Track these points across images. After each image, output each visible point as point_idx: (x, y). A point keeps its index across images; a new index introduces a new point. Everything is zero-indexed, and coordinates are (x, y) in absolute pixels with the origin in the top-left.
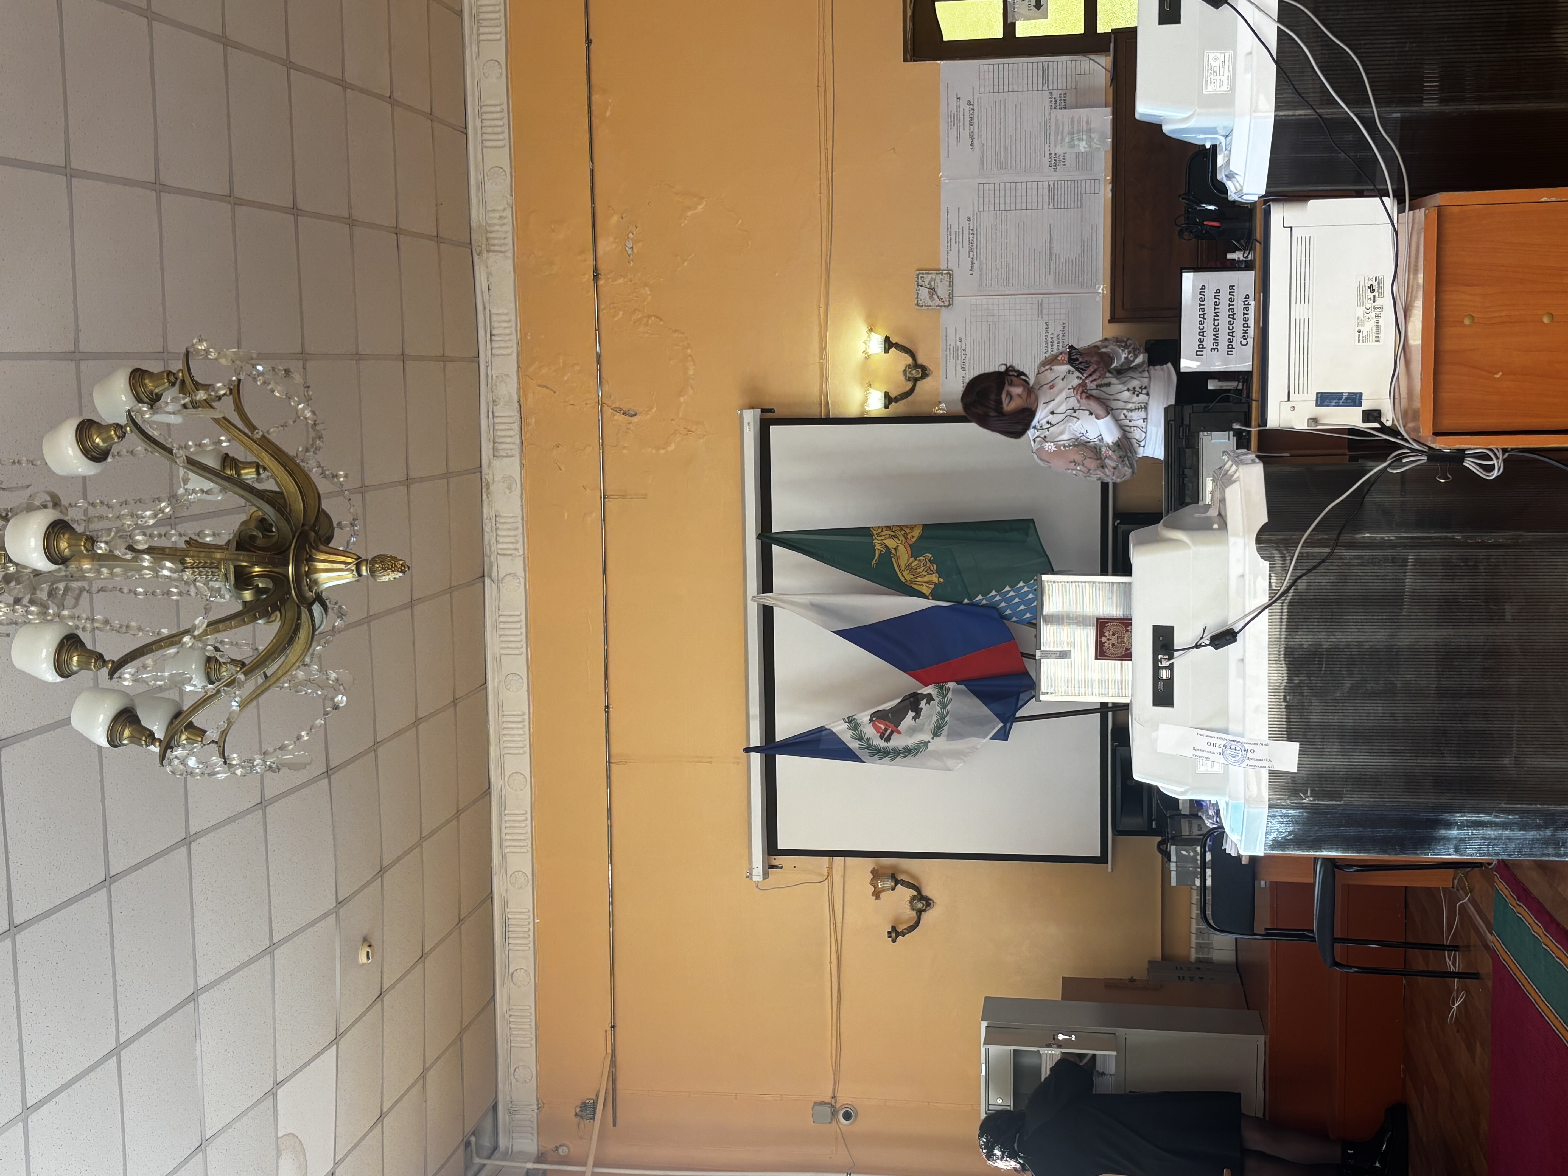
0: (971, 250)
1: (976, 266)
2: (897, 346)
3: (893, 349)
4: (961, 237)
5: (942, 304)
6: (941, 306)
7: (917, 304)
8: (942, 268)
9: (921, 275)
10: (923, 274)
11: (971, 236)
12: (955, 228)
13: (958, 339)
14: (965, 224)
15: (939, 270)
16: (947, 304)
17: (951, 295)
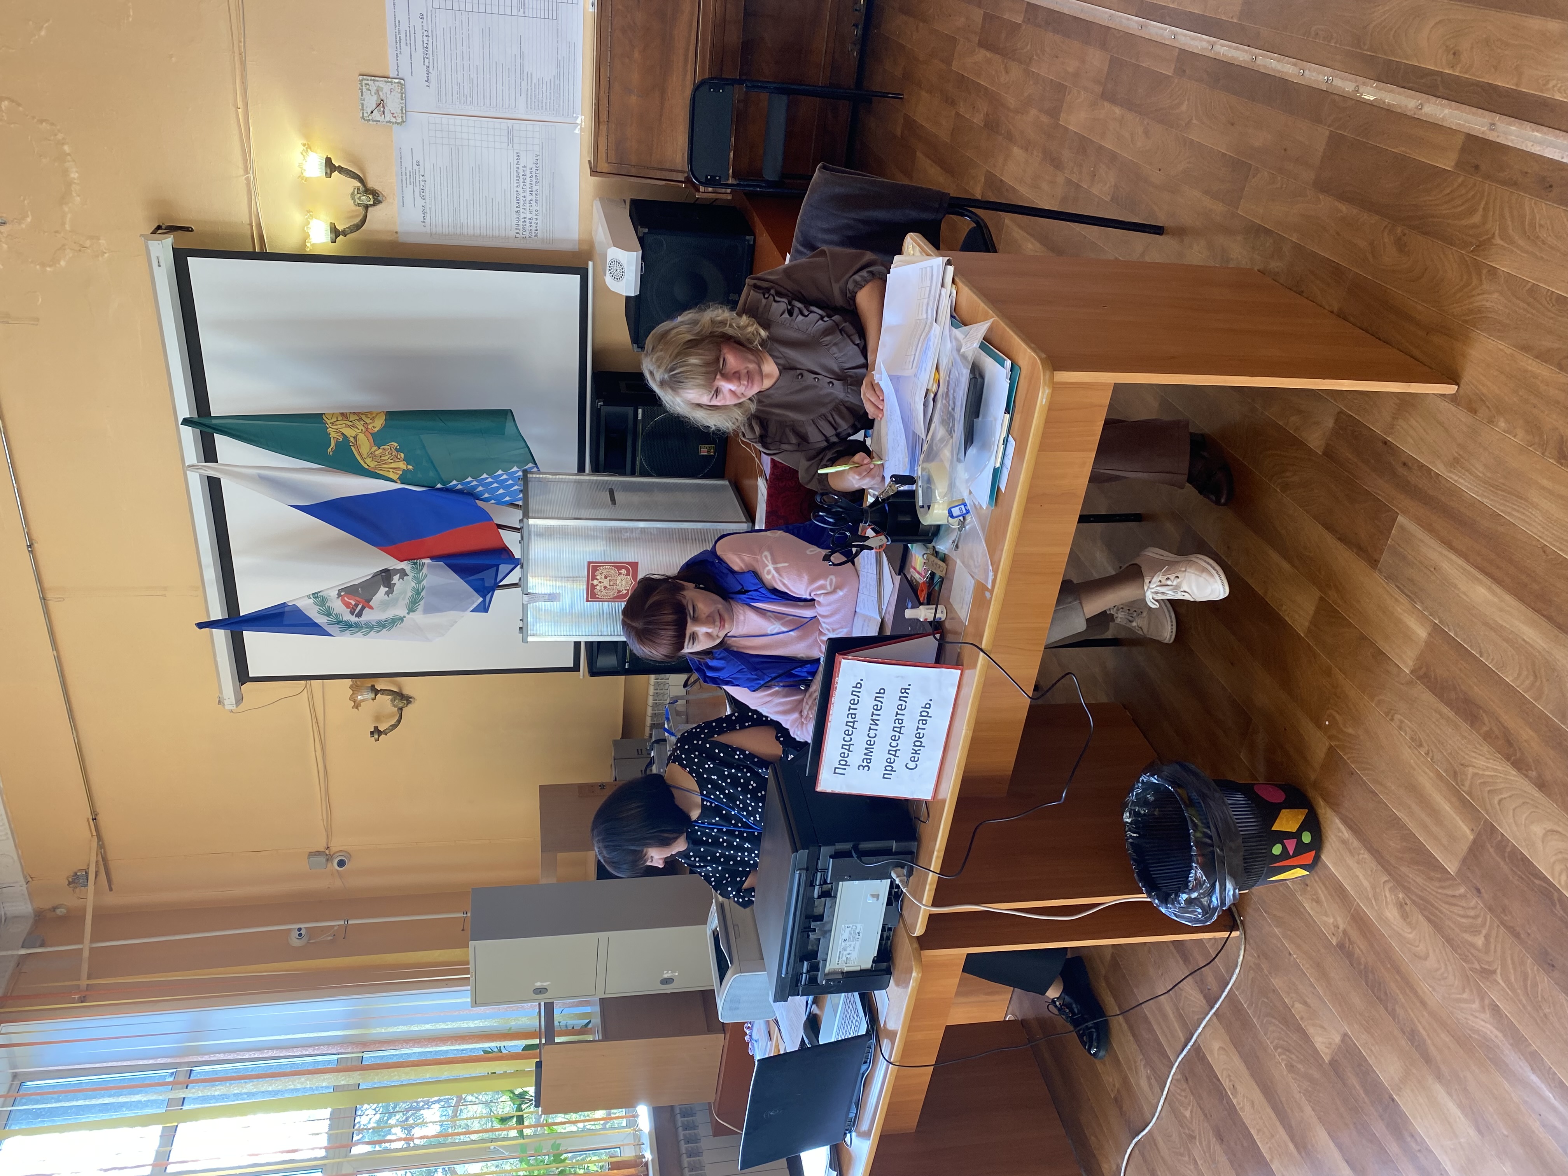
0: (426, 57)
1: (433, 76)
2: (341, 170)
3: (336, 174)
4: (413, 38)
5: (394, 120)
6: (393, 123)
7: (363, 118)
8: (391, 76)
9: (366, 82)
10: (368, 80)
11: (425, 39)
12: (404, 27)
13: (415, 163)
14: (416, 22)
15: (388, 78)
16: (400, 120)
17: (404, 110)
